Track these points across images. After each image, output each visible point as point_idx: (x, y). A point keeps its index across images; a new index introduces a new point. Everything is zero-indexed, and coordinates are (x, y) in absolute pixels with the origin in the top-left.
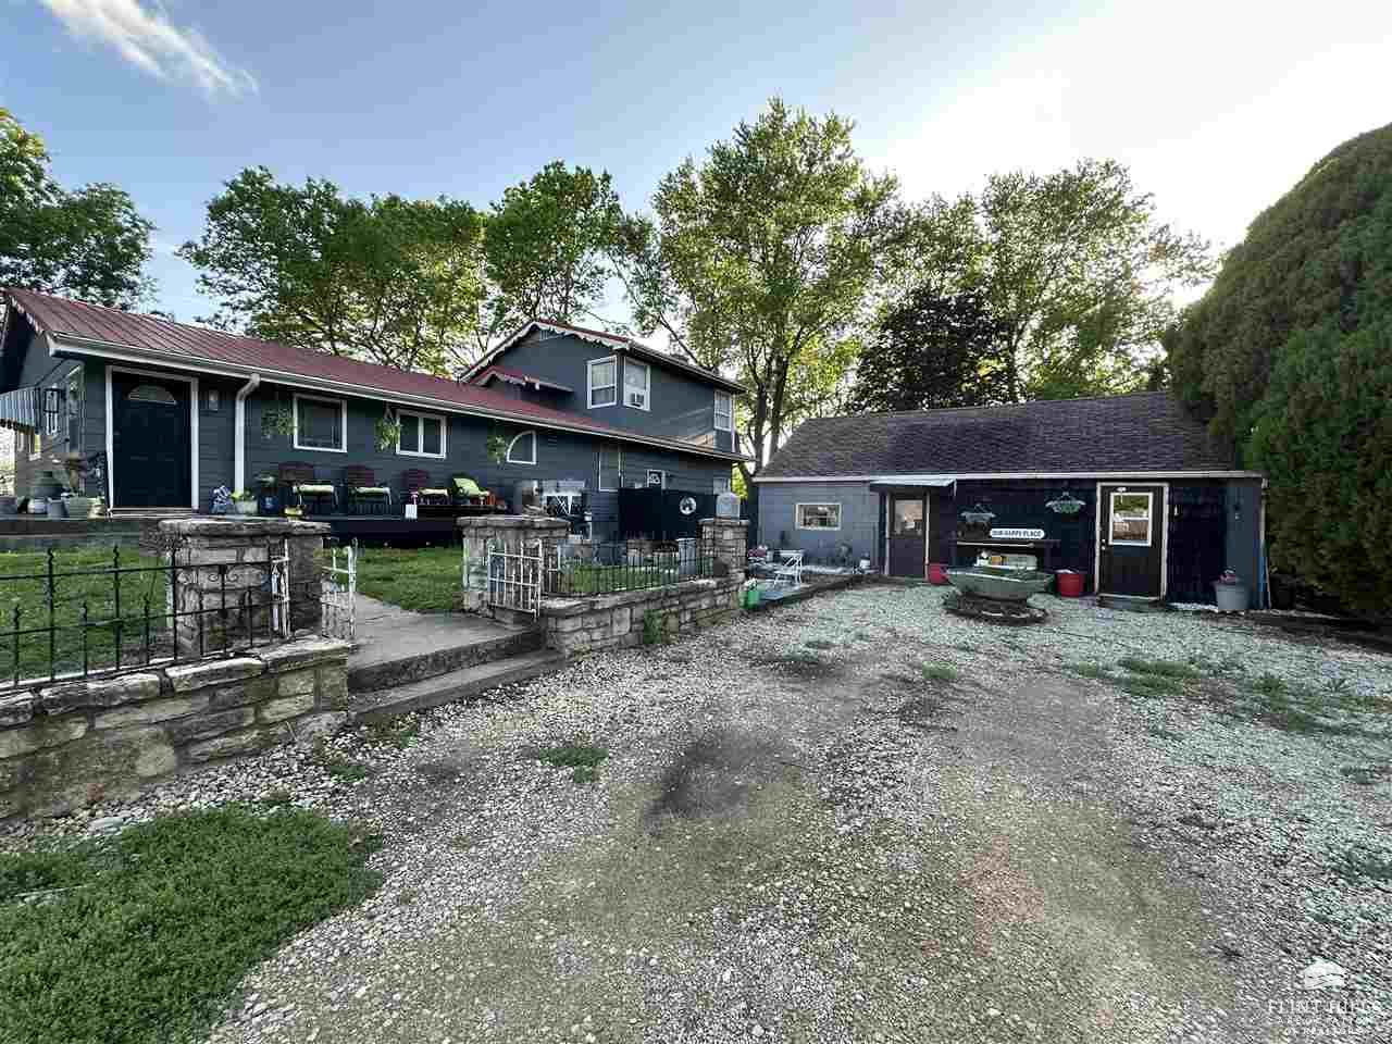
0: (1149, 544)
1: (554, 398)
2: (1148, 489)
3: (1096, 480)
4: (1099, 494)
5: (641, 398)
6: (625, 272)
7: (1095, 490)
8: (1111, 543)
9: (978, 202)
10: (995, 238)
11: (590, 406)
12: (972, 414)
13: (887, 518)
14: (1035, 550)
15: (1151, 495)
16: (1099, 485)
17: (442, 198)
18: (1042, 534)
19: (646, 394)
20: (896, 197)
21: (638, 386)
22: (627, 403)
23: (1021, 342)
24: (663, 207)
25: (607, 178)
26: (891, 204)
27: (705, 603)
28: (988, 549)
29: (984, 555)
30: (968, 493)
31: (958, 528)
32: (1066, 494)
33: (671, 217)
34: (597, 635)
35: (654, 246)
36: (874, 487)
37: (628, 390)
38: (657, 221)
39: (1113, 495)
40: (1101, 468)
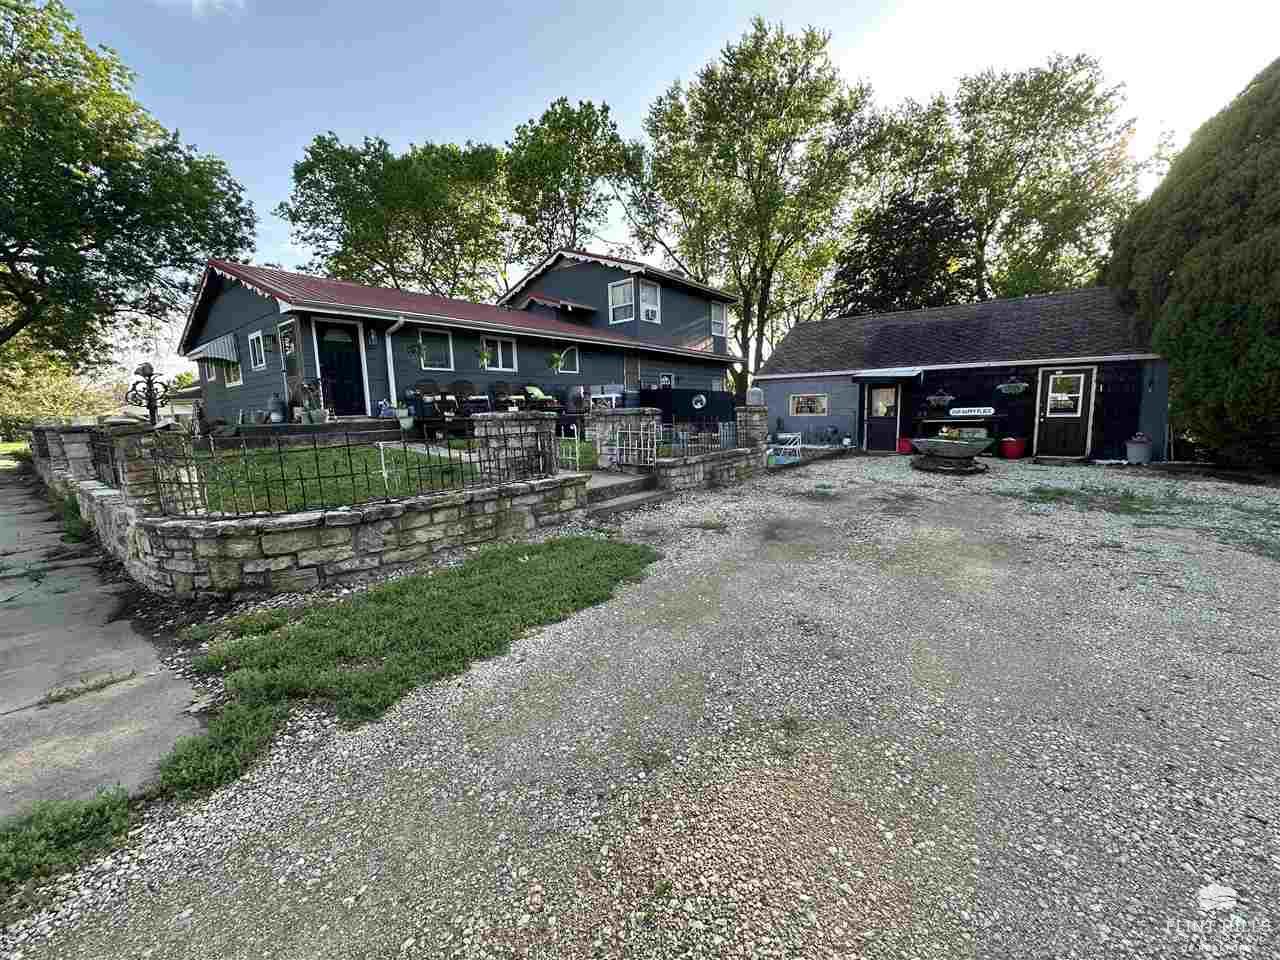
0: (1079, 415)
1: (581, 317)
2: (1079, 372)
3: (1038, 366)
4: (1040, 379)
5: (653, 312)
6: (622, 194)
7: (1037, 373)
8: (1048, 415)
9: (951, 103)
10: (967, 138)
11: (611, 322)
12: (939, 314)
13: (864, 404)
14: (987, 423)
15: (1082, 376)
16: (1041, 370)
17: (469, 143)
18: (992, 411)
19: (658, 309)
20: (871, 105)
21: (651, 304)
22: (643, 318)
23: (990, 236)
24: (655, 131)
25: (606, 109)
26: (866, 113)
27: (743, 464)
28: (947, 424)
29: (944, 429)
30: (933, 380)
31: (922, 410)
32: (1013, 378)
33: (661, 139)
34: (687, 480)
35: (647, 170)
36: (856, 380)
37: (644, 307)
38: (649, 143)
39: (1052, 377)
40: (1043, 355)
